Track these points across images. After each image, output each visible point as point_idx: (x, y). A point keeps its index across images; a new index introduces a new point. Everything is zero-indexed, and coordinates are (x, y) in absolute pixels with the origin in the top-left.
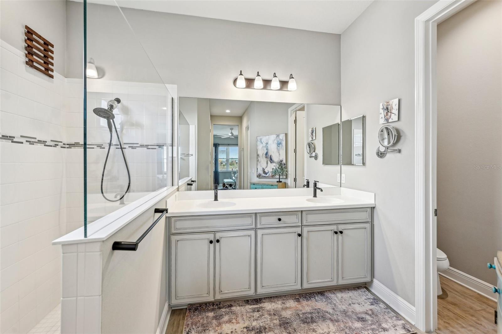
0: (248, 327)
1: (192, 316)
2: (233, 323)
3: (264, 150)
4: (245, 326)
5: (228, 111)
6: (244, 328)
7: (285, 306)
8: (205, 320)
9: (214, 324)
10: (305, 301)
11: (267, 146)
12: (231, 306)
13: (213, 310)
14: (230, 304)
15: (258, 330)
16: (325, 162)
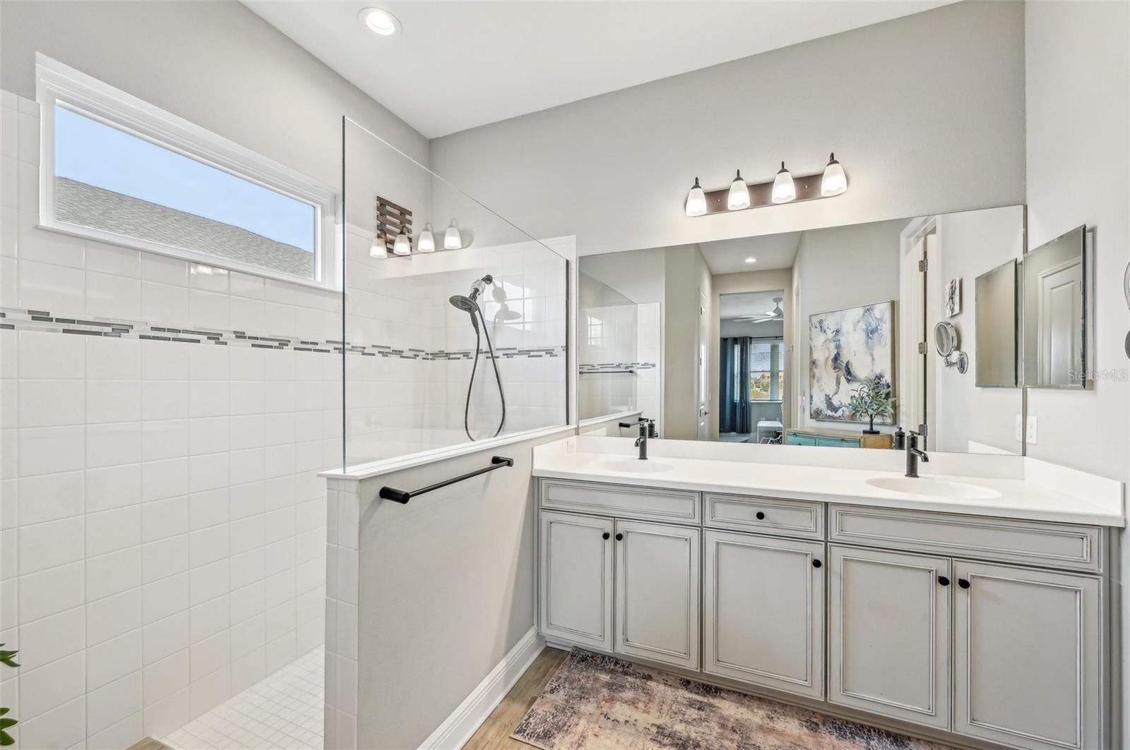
0: (663, 729)
1: (572, 667)
2: (637, 707)
3: (828, 349)
4: (658, 724)
5: (751, 260)
6: (653, 725)
7: (771, 724)
8: (590, 682)
9: (601, 694)
10: (833, 737)
11: (838, 338)
12: (649, 678)
13: (612, 672)
14: (649, 675)
15: (680, 742)
16: (984, 381)
